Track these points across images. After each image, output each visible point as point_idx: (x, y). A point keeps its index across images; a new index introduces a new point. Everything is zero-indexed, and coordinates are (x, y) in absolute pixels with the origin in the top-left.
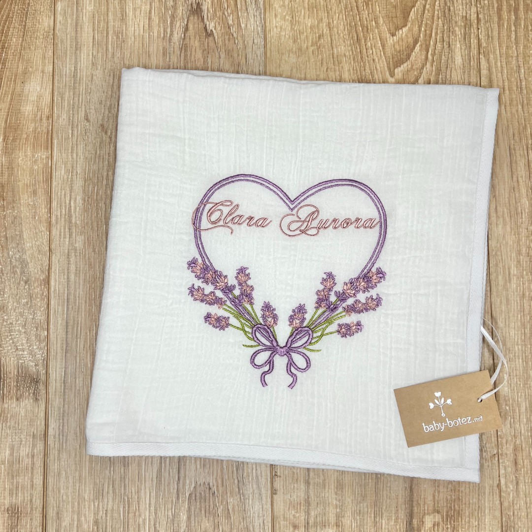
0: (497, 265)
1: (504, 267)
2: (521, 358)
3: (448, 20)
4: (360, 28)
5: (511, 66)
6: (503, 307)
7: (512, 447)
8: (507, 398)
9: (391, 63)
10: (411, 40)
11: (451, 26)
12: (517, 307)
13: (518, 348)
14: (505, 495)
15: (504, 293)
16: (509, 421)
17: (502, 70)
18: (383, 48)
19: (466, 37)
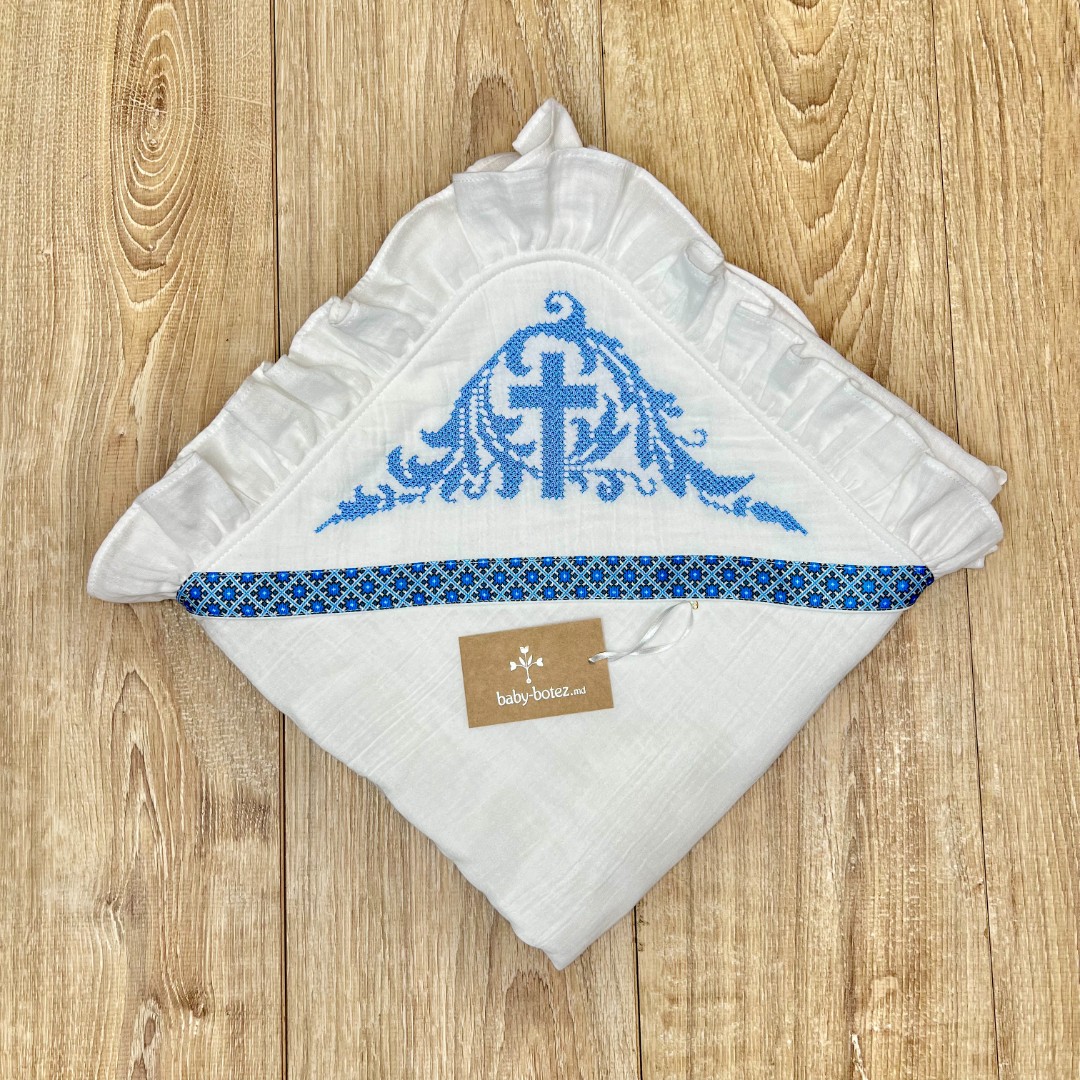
0: (979, 593)
1: (992, 596)
2: (1019, 738)
3: (897, 202)
4: (759, 217)
5: (999, 277)
6: (991, 660)
7: (1007, 877)
8: (998, 802)
9: (808, 271)
10: (838, 234)
11: (901, 209)
12: (1013, 657)
13: (1015, 722)
14: (997, 951)
15: (992, 637)
16: (1002, 838)
17: (984, 283)
18: (795, 249)
19: (926, 228)
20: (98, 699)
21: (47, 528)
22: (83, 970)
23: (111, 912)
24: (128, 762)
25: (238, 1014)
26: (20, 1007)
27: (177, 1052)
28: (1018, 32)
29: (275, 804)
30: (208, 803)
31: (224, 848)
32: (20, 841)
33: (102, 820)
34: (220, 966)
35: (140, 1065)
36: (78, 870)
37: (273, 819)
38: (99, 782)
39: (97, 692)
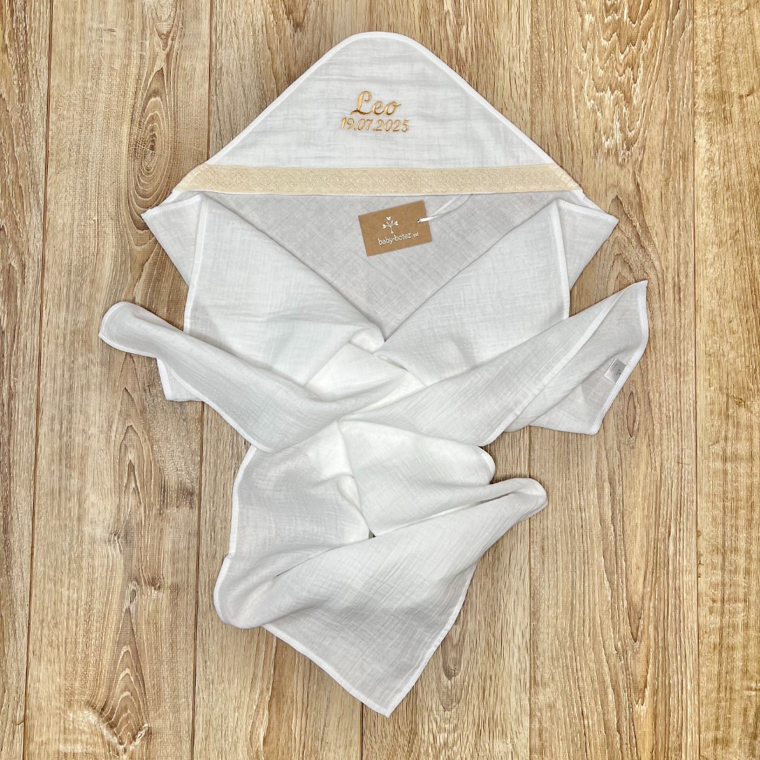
20: (113, 438)
21: (91, 354)
22: (102, 566)
23: (116, 539)
24: (127, 469)
25: (176, 589)
26: (72, 582)
27: (145, 606)
28: (573, 132)
29: (197, 492)
30: (164, 490)
31: (171, 511)
32: (73, 504)
33: (113, 496)
34: (167, 566)
35: (128, 611)
36: (101, 519)
37: (196, 499)
38: (113, 477)
39: (113, 435)
